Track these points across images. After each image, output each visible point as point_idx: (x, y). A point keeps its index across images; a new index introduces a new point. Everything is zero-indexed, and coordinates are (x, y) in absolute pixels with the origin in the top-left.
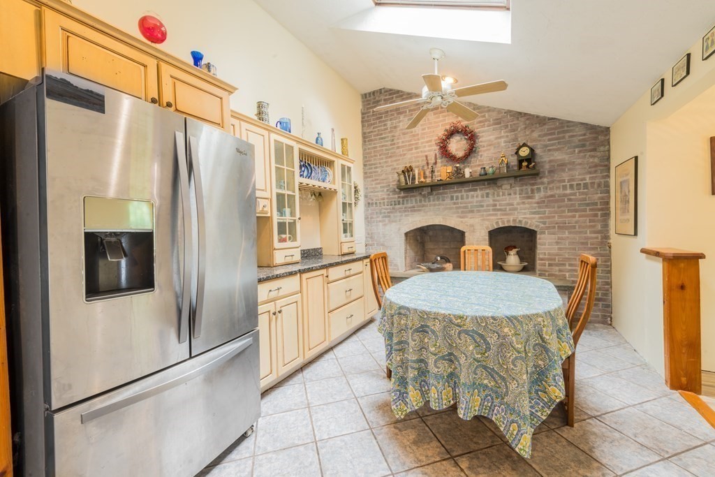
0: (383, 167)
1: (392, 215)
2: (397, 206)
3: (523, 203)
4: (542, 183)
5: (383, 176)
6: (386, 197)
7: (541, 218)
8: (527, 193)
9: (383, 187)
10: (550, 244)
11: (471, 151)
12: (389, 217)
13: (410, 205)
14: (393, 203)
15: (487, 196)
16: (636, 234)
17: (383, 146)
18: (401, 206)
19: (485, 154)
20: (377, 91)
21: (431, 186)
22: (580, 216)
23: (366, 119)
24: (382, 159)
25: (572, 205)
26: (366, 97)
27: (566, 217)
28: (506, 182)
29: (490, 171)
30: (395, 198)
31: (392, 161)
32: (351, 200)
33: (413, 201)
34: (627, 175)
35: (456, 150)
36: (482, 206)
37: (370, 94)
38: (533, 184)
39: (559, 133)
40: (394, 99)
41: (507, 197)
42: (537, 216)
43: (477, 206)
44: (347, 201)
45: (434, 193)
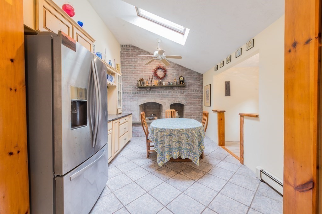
0: (130, 77)
1: (134, 98)
2: (137, 94)
3: (181, 95)
4: (186, 89)
5: (131, 81)
6: (131, 90)
7: (186, 101)
8: (182, 92)
9: (130, 86)
10: (188, 109)
11: (165, 76)
12: (133, 98)
13: (142, 94)
14: (135, 93)
15: (170, 93)
16: (210, 106)
17: (130, 69)
18: (138, 94)
19: (169, 78)
20: (128, 45)
21: (151, 87)
22: (196, 101)
23: (123, 56)
24: (130, 74)
25: (194, 97)
26: (123, 47)
27: (192, 101)
28: (176, 88)
29: (171, 84)
30: (135, 91)
31: (134, 75)
32: (120, 91)
33: (143, 92)
34: (208, 89)
35: (160, 75)
36: (168, 96)
37: (125, 45)
38: (184, 90)
39: (191, 74)
40: (136, 50)
41: (176, 93)
42: (185, 100)
43: (166, 96)
44: (119, 91)
45: (152, 90)
